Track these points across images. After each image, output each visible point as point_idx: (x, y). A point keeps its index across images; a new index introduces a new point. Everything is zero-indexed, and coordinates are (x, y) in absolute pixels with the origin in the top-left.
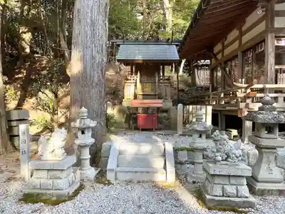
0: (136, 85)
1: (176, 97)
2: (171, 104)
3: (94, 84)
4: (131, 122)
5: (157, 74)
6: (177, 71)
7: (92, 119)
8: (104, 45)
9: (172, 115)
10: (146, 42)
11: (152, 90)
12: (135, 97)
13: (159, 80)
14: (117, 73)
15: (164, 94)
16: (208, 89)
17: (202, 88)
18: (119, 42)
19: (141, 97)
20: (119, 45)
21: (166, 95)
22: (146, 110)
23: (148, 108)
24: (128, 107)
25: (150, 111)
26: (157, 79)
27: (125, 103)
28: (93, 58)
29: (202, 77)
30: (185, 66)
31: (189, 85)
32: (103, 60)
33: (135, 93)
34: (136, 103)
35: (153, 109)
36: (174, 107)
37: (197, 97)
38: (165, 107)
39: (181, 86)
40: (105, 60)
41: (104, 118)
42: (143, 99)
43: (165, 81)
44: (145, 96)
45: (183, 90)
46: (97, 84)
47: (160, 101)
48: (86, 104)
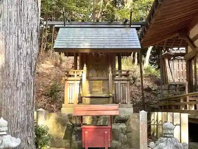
0: (81, 84)
1: (139, 100)
2: (132, 110)
3: (19, 85)
4: (74, 137)
5: (110, 68)
6: (140, 62)
7: (15, 135)
8: (35, 31)
9: (133, 127)
10: (96, 24)
11: (104, 90)
12: (80, 100)
13: (114, 76)
14: (56, 65)
15: (120, 96)
16: (184, 88)
17: (176, 85)
18: (57, 24)
19: (88, 100)
20: (57, 29)
21: (124, 98)
22: (96, 119)
23: (98, 117)
24: (69, 115)
25: (101, 122)
26: (110, 74)
27: (66, 110)
28: (19, 48)
29: (176, 71)
30: (153, 54)
31: (158, 83)
32: (32, 51)
33: (80, 94)
34: (81, 110)
35: (105, 118)
36: (136, 115)
37: (169, 100)
38: (123, 116)
39: (147, 83)
40: (36, 50)
41: (32, 133)
42: (91, 103)
43: (123, 78)
44: (95, 99)
45: (149, 90)
46: (23, 84)
47: (115, 106)
48: (7, 113)
